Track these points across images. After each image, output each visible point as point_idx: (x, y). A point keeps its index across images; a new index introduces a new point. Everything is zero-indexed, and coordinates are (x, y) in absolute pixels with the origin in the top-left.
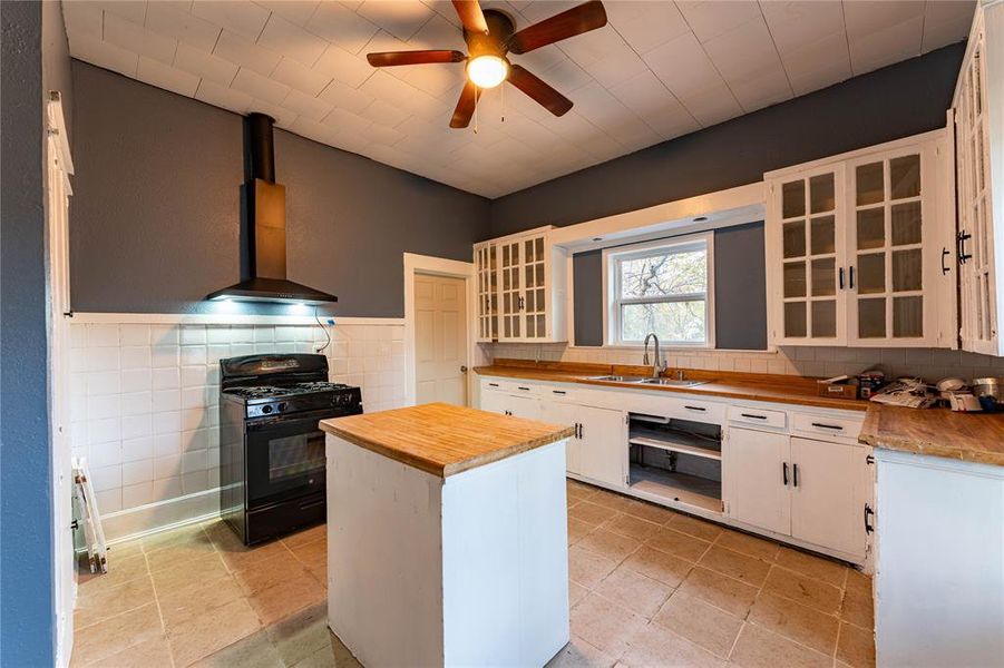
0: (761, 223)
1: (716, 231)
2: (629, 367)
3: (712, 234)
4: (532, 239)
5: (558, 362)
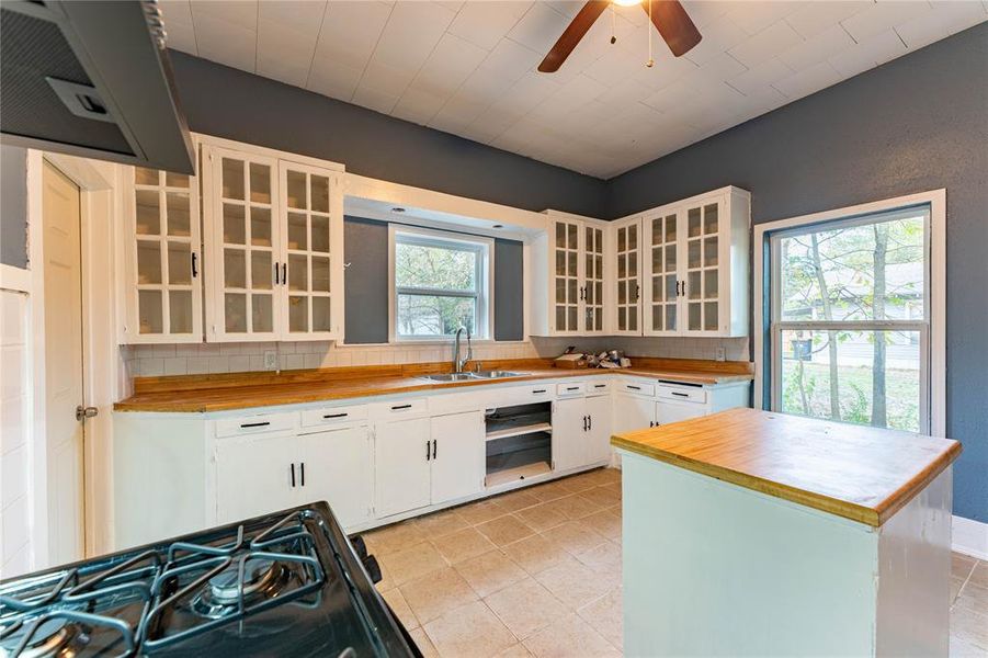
0: (520, 244)
1: (496, 239)
4: (304, 171)
5: (316, 370)
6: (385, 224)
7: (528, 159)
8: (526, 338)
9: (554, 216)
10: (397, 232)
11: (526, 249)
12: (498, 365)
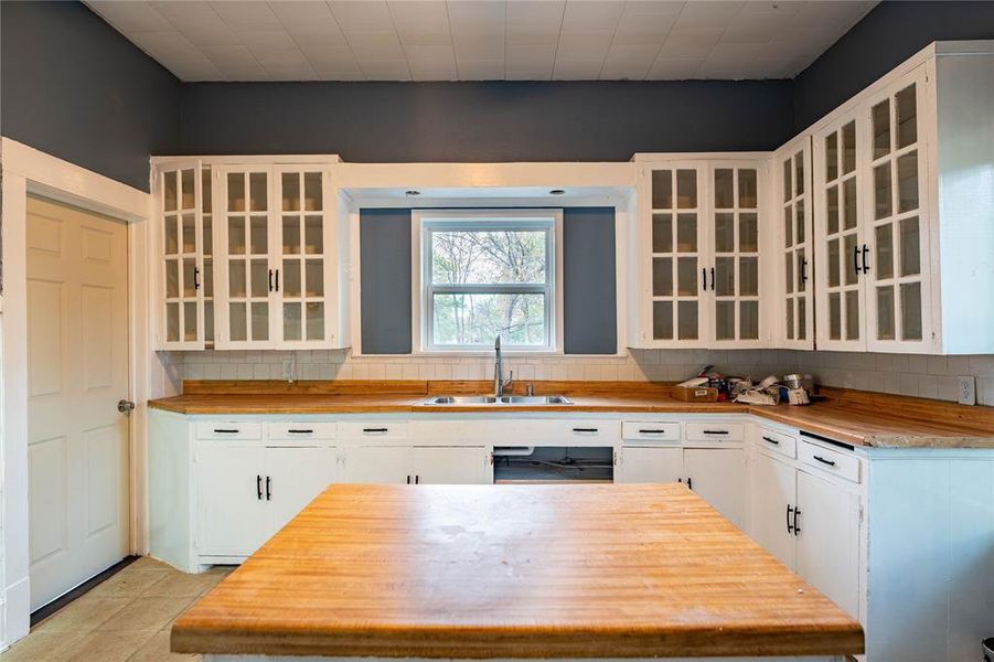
0: (612, 210)
1: (567, 210)
2: (452, 382)
3: (560, 214)
4: (295, 171)
5: (331, 381)
6: (408, 211)
7: (624, 82)
8: (621, 351)
9: (646, 163)
10: (422, 220)
11: (619, 216)
12: (571, 389)
